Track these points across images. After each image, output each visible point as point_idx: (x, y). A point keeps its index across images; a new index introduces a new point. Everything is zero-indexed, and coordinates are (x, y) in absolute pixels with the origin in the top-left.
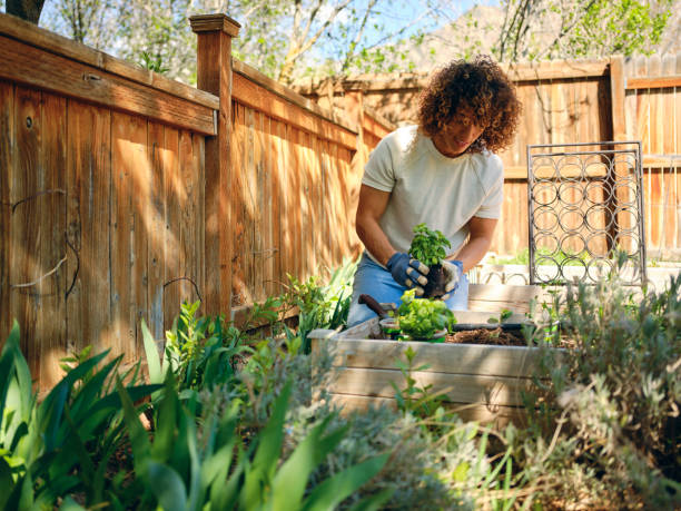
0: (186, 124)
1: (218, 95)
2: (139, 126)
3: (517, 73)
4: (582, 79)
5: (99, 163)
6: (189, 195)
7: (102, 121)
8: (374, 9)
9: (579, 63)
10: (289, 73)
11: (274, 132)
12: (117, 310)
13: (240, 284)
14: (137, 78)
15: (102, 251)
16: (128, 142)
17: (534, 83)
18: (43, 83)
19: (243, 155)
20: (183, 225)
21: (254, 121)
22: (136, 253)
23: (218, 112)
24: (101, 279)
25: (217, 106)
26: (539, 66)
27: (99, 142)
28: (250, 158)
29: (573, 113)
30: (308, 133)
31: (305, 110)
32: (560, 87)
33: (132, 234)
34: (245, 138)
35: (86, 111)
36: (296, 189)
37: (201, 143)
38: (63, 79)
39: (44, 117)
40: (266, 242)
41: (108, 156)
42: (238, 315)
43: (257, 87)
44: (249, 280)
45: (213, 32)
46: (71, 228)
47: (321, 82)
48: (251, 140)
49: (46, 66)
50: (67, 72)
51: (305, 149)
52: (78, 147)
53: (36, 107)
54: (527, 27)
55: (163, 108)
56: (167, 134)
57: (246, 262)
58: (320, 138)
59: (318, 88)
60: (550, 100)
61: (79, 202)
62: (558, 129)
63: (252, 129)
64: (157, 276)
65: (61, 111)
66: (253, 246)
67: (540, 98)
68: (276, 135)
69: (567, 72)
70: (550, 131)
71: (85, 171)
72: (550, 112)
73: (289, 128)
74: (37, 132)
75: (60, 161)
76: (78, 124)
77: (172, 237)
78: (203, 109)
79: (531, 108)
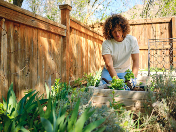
0: (58, 33)
1: (66, 26)
2: (45, 33)
3: (147, 21)
4: (164, 23)
5: (34, 42)
6: (58, 51)
7: (35, 32)
8: (109, 5)
9: (163, 18)
10: (87, 21)
11: (81, 36)
12: (39, 80)
13: (72, 75)
14: (44, 21)
15: (35, 65)
16: (42, 37)
17: (151, 24)
18: (19, 21)
19: (73, 41)
20: (57, 59)
21: (76, 33)
22: (44, 66)
23: (66, 30)
24: (35, 73)
25: (66, 28)
26: (153, 19)
27: (34, 37)
28: (75, 42)
29: (162, 32)
30: (90, 36)
31: (89, 30)
32: (158, 25)
33: (43, 61)
34: (73, 37)
35: (31, 29)
36: (87, 51)
37: (62, 38)
38: (24, 20)
39: (20, 30)
40: (79, 64)
41: (37, 41)
42: (71, 83)
43: (77, 24)
44: (74, 74)
45: (65, 9)
46: (27, 59)
47: (95, 24)
48: (75, 38)
49: (20, 17)
50: (26, 19)
51: (89, 40)
52: (29, 38)
53: (18, 27)
54: (150, 9)
55: (51, 29)
56: (52, 35)
57: (73, 69)
58: (93, 38)
59: (94, 25)
60: (155, 28)
61: (29, 52)
62: (157, 36)
63: (75, 35)
64: (50, 72)
65: (24, 29)
66: (75, 65)
67: (153, 28)
69: (160, 21)
70: (155, 37)
71: (31, 45)
72: (155, 31)
73: (85, 35)
74: (18, 34)
75: (24, 42)
76: (29, 32)
77: (54, 62)
78: (62, 29)
79: (150, 30)
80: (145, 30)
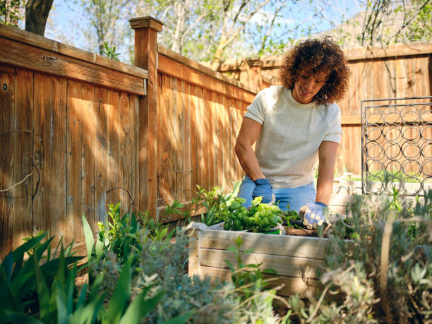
0: (123, 88)
1: (147, 70)
2: (88, 89)
3: (372, 53)
4: (417, 56)
5: (58, 113)
6: (126, 134)
7: (60, 87)
9: (414, 44)
11: (193, 93)
12: (71, 207)
13: (164, 191)
14: (84, 59)
15: (60, 170)
16: (80, 100)
17: (385, 59)
18: (14, 62)
19: (168, 109)
20: (121, 153)
21: (177, 86)
22: (86, 170)
23: (147, 80)
24: (59, 188)
25: (146, 77)
26: (387, 48)
27: (58, 100)
28: (174, 111)
29: (411, 79)
30: (219, 94)
31: (216, 80)
32: (402, 61)
33: (83, 159)
34: (170, 97)
35: (48, 80)
36: (209, 131)
37: (136, 101)
38: (27, 59)
39: (16, 84)
40: (186, 165)
41: (65, 109)
42: (162, 211)
43: (178, 64)
44: (173, 189)
45: (144, 28)
46: (37, 155)
48: (175, 99)
49: (15, 51)
50: (32, 55)
51: (217, 104)
52: (42, 103)
53: (10, 77)
54: (380, 22)
55: (105, 78)
56: (109, 94)
57: (170, 178)
58: (228, 97)
60: (395, 70)
61: (42, 138)
62: (401, 90)
63: (175, 91)
64: (102, 185)
65: (29, 80)
66: (176, 167)
67: (388, 70)
68: (194, 95)
69: (407, 51)
70: (395, 92)
71: (47, 116)
72: (395, 79)
73: (204, 91)
74: (11, 93)
75: (28, 111)
76: (42, 89)
77: (113, 161)
78: (135, 78)
79: (382, 76)
80: (368, 75)
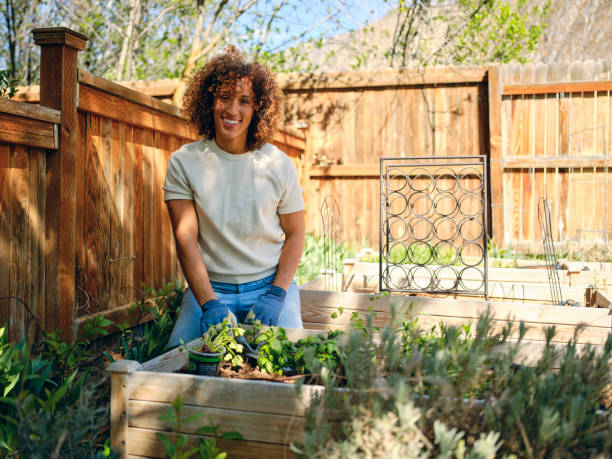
1: (60, 109)
11: (138, 140)
17: (421, 87)
23: (59, 125)
25: (58, 120)
32: (443, 91)
43: (113, 98)
54: (416, 33)
60: (434, 102)
62: (440, 128)
66: (108, 254)
67: (425, 100)
68: (140, 142)
69: (450, 78)
70: (434, 130)
72: (434, 113)
79: (417, 110)
